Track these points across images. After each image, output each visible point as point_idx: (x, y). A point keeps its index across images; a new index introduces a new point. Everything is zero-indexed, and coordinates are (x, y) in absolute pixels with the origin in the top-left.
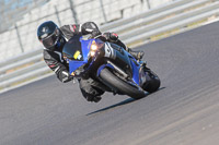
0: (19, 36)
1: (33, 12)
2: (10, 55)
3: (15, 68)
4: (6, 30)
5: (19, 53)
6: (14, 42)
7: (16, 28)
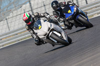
0: (8, 23)
1: (14, 12)
2: (4, 32)
3: (6, 38)
4: (2, 21)
5: (7, 31)
6: (6, 26)
7: (6, 19)
